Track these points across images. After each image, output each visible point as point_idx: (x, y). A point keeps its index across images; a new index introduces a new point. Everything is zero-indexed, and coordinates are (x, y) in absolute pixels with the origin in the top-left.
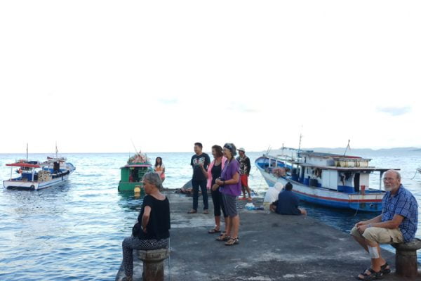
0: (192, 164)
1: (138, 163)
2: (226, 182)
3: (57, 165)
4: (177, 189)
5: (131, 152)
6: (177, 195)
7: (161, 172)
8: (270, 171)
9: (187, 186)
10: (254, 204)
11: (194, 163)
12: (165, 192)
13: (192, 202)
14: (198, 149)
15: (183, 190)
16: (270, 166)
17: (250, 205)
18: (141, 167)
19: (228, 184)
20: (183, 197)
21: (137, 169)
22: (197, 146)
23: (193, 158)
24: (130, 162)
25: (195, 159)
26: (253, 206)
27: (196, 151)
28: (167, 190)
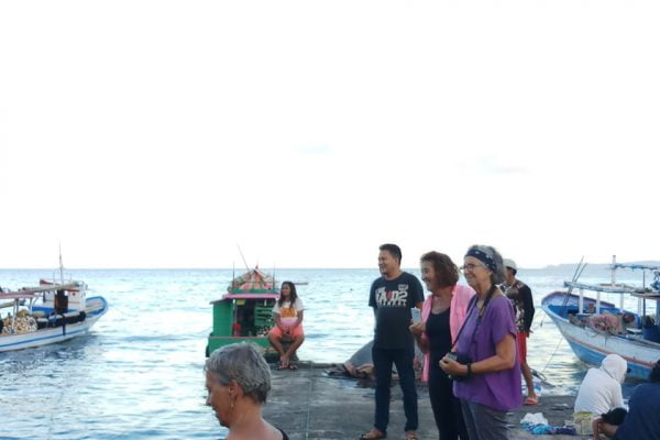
0: (373, 302)
1: (252, 291)
2: (476, 366)
3: (61, 300)
4: (334, 365)
5: (237, 267)
6: (333, 382)
7: (294, 319)
8: (584, 323)
9: (359, 357)
10: (545, 416)
11: (379, 301)
12: (303, 373)
13: (372, 403)
14: (390, 260)
15: (350, 368)
16: (581, 313)
17: (535, 419)
18: (262, 300)
19: (482, 374)
20: (351, 388)
21: (251, 302)
22: (387, 254)
23: (376, 285)
24: (235, 286)
25: (382, 290)
26: (545, 422)
27: (382, 266)
28: (309, 366)
